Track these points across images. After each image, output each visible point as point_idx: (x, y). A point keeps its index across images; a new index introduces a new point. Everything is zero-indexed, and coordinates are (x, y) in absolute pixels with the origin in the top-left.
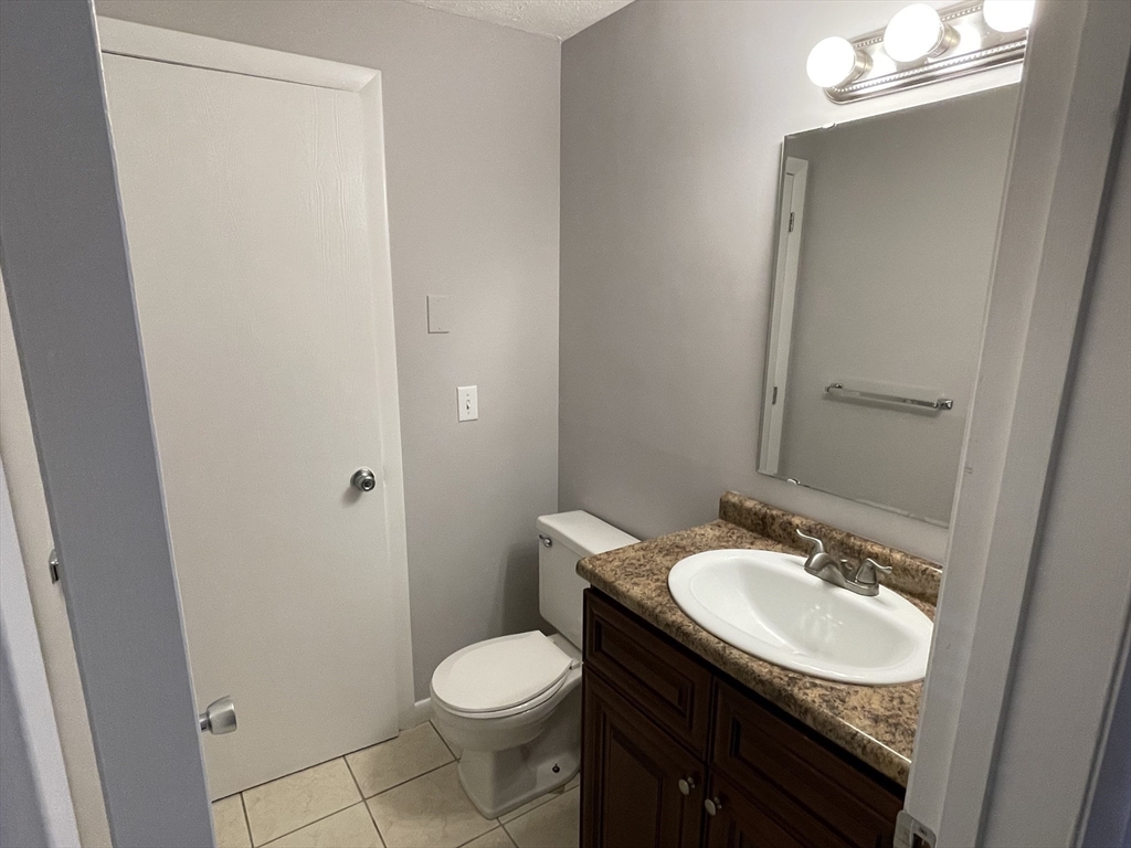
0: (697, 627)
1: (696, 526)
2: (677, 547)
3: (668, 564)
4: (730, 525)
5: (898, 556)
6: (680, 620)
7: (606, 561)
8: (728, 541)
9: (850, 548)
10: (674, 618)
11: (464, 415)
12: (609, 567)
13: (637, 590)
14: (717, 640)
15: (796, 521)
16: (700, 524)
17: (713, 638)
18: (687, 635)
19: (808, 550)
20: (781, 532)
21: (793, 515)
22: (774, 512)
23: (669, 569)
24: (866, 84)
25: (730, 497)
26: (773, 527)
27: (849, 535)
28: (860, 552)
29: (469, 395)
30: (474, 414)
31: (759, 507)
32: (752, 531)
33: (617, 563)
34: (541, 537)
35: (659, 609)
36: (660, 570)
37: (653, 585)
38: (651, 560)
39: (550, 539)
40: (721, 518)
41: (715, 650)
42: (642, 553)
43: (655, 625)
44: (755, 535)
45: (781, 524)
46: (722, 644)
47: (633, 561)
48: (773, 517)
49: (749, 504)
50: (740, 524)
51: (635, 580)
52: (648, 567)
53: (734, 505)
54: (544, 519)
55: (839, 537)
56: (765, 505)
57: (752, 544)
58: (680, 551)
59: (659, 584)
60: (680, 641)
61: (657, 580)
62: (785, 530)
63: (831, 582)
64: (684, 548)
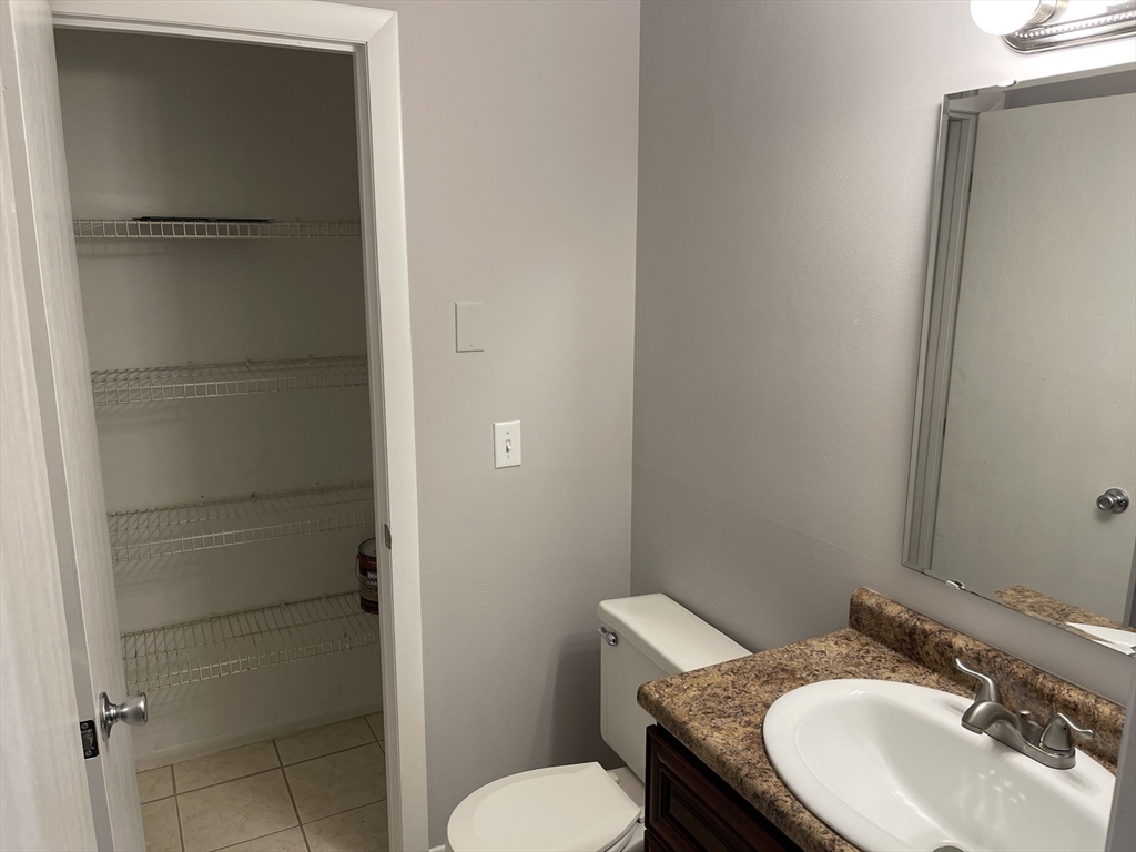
0: (797, 804)
1: (811, 637)
2: (783, 670)
3: (765, 697)
4: (865, 639)
5: (1106, 710)
6: (773, 790)
7: (679, 689)
8: (858, 665)
9: (1036, 691)
10: (765, 786)
11: (502, 460)
12: (683, 697)
13: (717, 738)
14: (823, 828)
15: (959, 642)
16: (821, 634)
17: (817, 824)
18: (782, 814)
19: (975, 688)
20: (937, 657)
21: (956, 633)
22: (927, 627)
23: (767, 706)
24: (1060, 28)
25: (865, 597)
26: (926, 647)
27: (1036, 671)
28: (1051, 698)
29: (509, 433)
30: (516, 458)
31: (905, 616)
32: (895, 649)
33: (693, 693)
34: (604, 630)
35: (746, 770)
36: (753, 707)
37: (741, 731)
38: (743, 690)
39: (616, 634)
40: (852, 626)
41: (820, 843)
42: (731, 678)
43: (740, 792)
44: (901, 657)
45: (937, 645)
46: (830, 835)
47: (718, 691)
48: (926, 634)
49: (892, 610)
50: (878, 638)
51: (718, 721)
52: (737, 702)
53: (870, 610)
54: (609, 606)
55: (1021, 673)
56: (915, 614)
57: (894, 671)
58: (787, 677)
59: (749, 729)
60: (773, 821)
61: (749, 723)
62: (942, 654)
63: (1004, 743)
64: (793, 672)
